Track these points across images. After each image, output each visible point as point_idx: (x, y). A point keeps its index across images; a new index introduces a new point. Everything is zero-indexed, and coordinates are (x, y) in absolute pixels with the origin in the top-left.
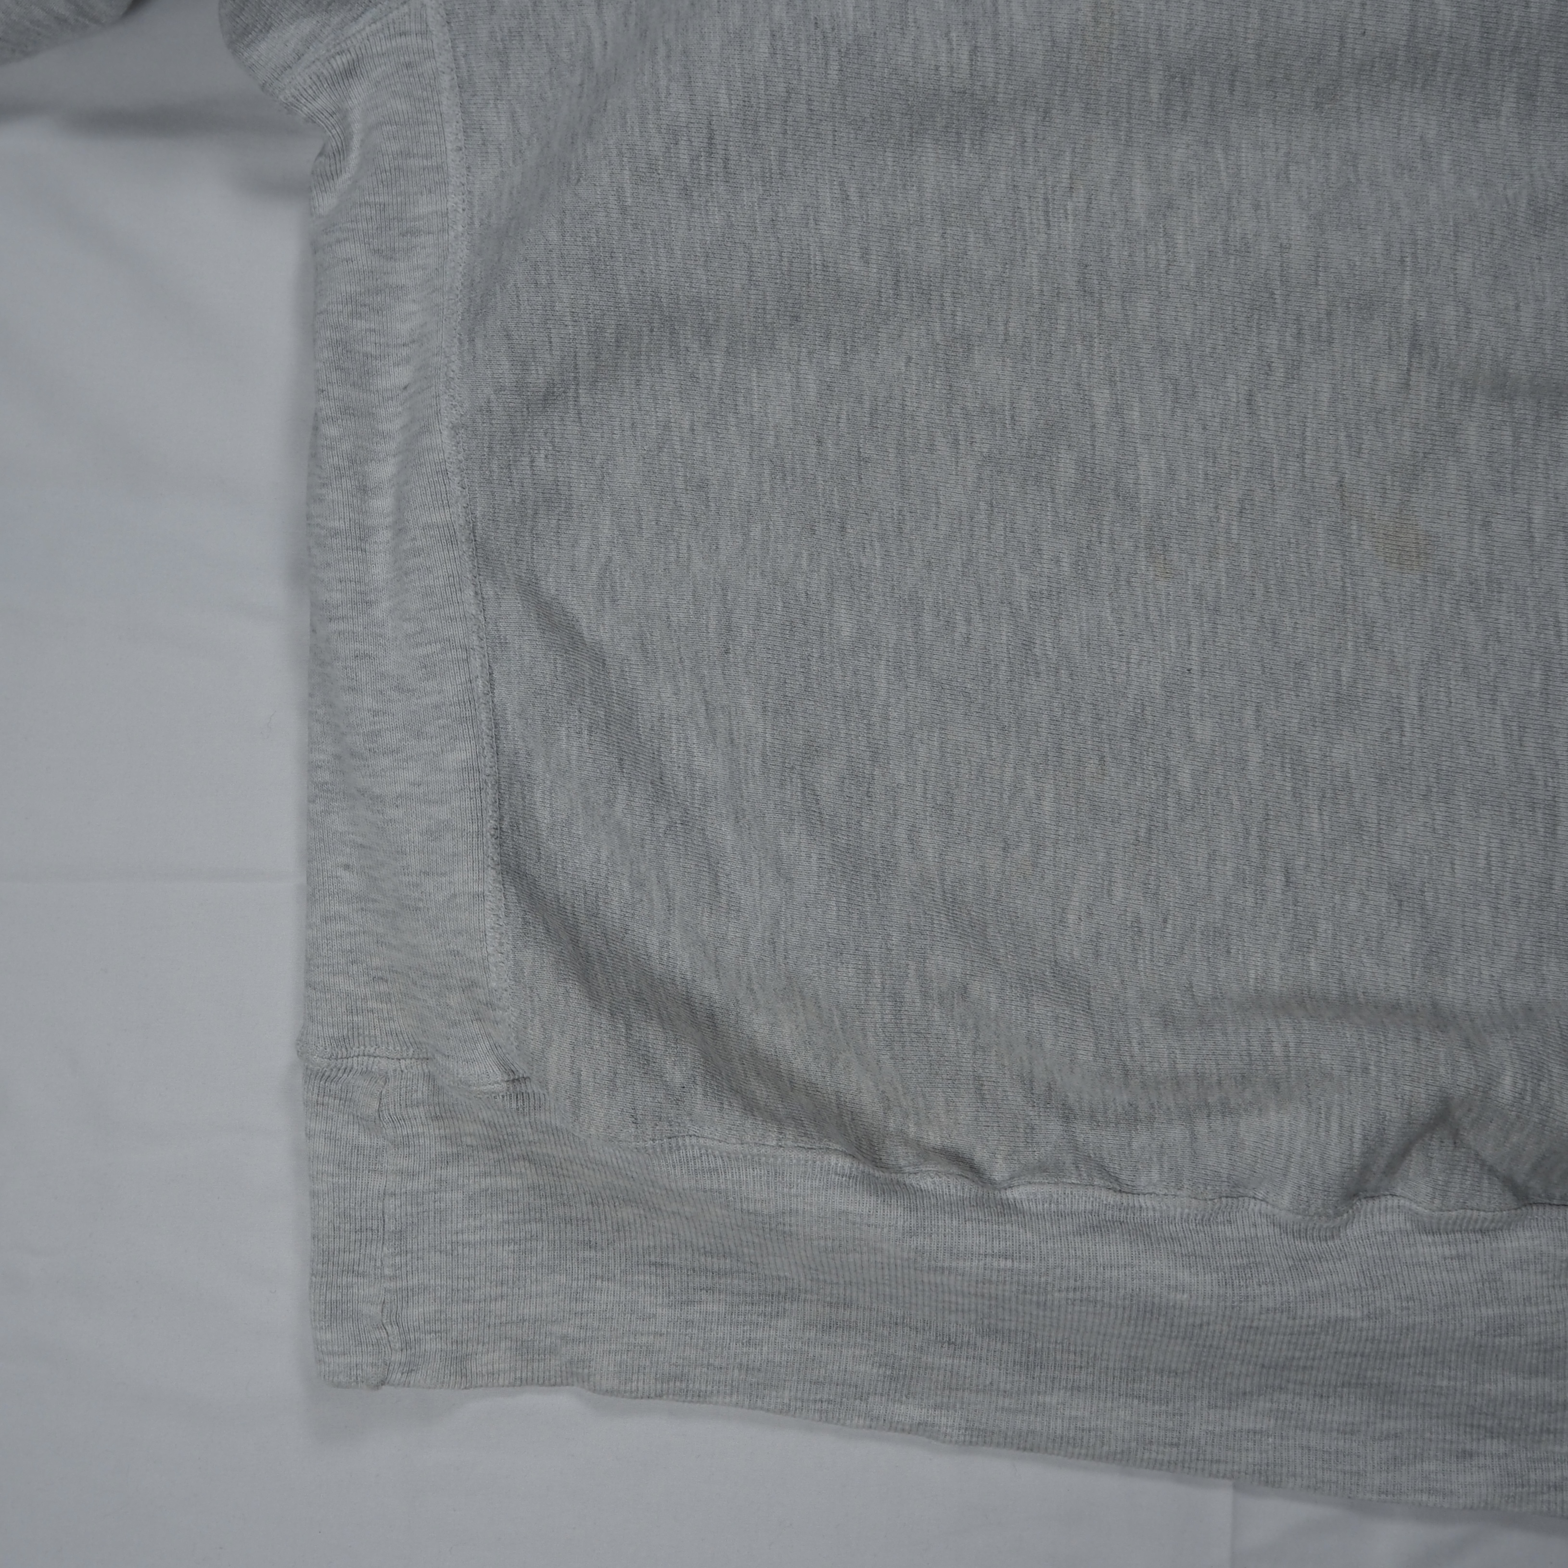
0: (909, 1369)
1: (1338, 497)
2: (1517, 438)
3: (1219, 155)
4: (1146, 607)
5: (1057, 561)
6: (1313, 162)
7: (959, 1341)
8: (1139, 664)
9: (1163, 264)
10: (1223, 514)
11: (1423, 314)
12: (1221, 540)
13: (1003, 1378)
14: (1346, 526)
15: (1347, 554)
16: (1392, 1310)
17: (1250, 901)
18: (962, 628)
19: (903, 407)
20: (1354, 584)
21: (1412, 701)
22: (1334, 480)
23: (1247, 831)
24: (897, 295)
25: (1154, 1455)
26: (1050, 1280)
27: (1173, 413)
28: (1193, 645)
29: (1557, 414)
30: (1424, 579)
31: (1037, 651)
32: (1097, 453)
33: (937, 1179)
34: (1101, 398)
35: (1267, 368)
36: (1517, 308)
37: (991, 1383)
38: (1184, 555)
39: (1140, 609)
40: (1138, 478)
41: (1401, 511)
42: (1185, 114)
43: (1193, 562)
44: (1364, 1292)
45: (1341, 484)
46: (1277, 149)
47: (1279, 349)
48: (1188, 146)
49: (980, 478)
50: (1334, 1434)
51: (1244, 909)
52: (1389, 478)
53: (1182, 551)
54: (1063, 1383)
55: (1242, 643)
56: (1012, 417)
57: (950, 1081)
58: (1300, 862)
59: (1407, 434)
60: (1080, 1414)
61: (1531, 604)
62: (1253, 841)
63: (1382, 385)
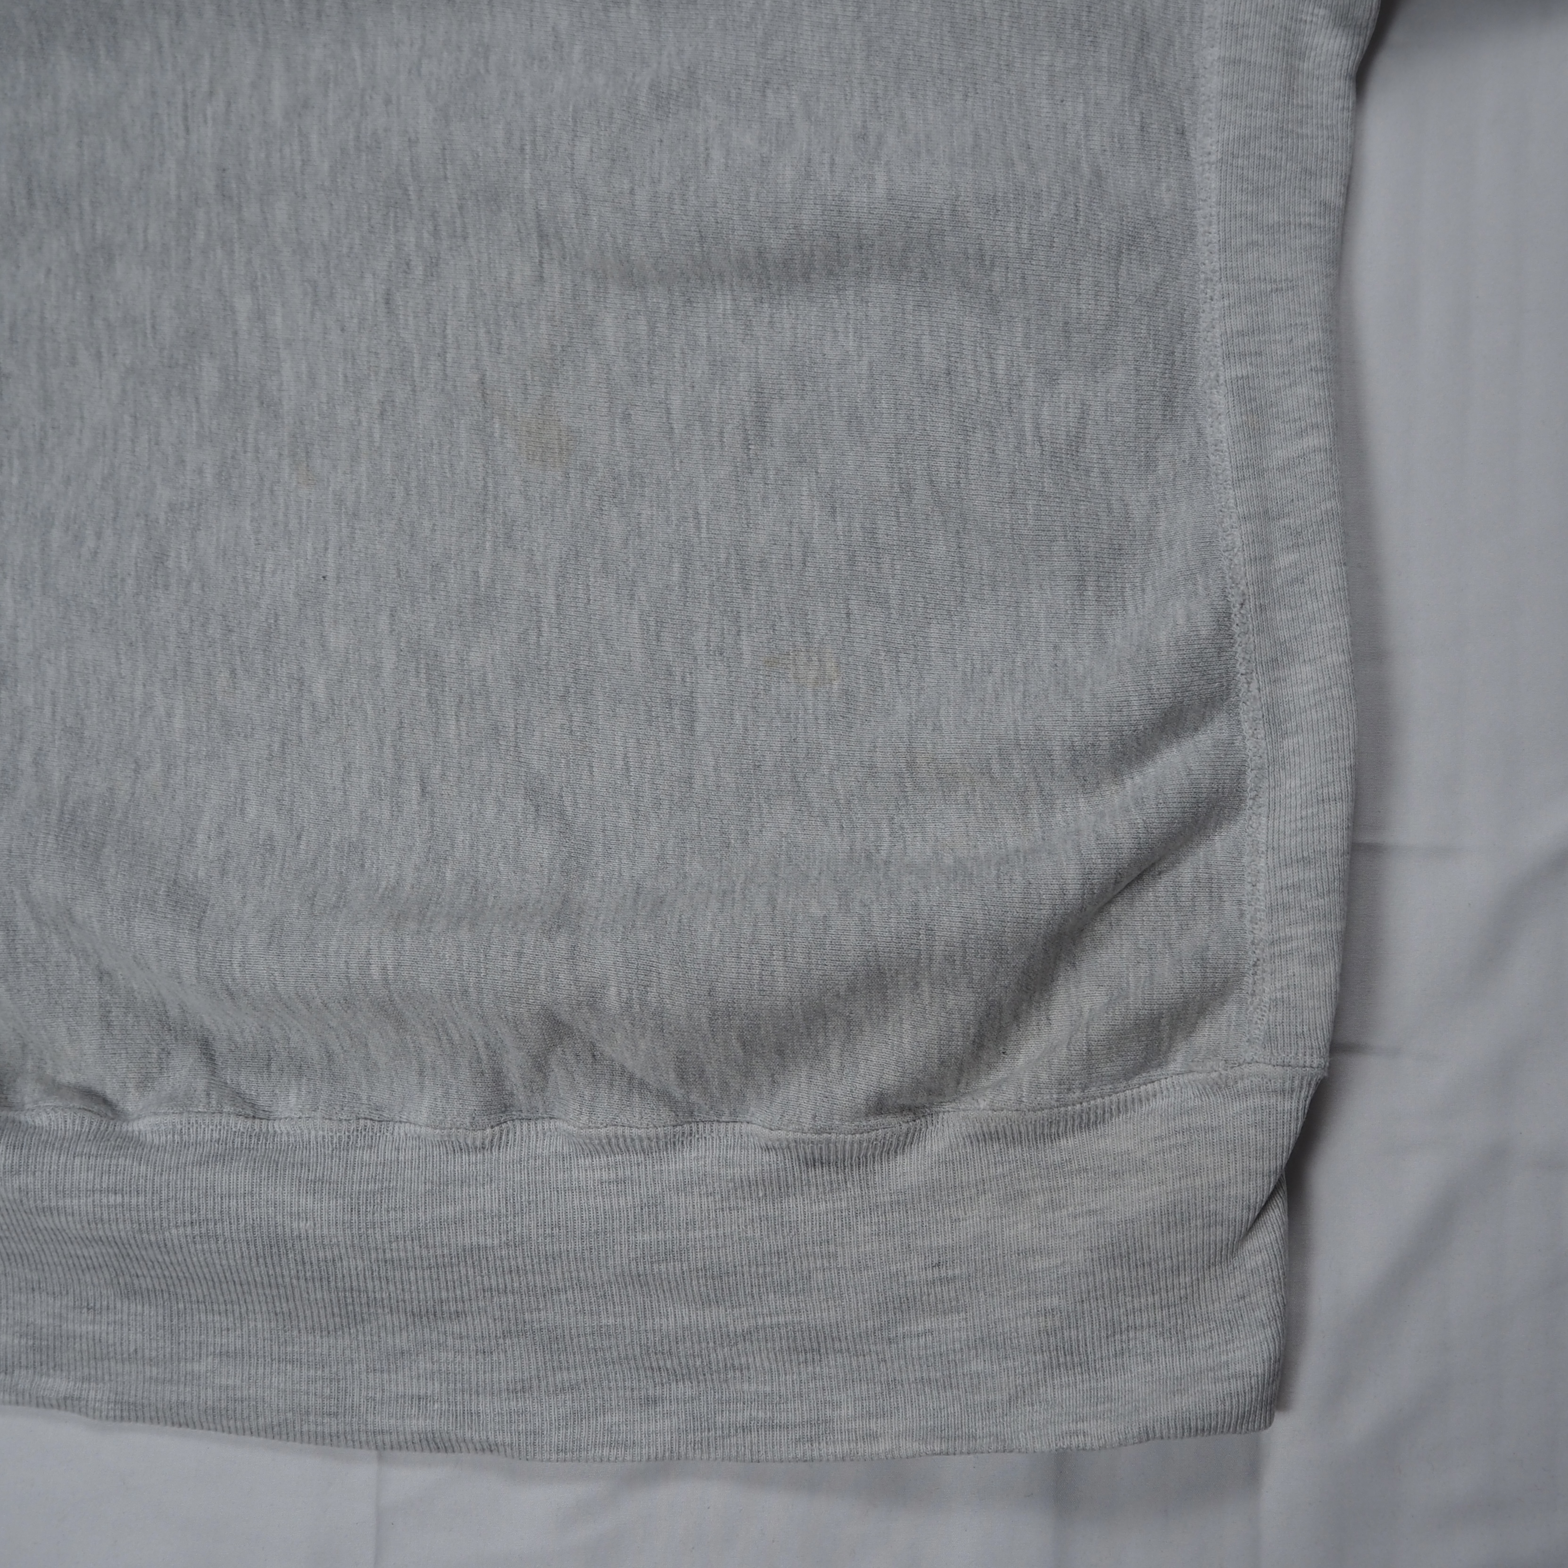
0: (51, 1338)
1: (479, 395)
2: (652, 329)
3: (356, 53)
4: (286, 515)
5: (200, 472)
6: (445, 54)
7: (98, 1306)
8: (274, 573)
9: (298, 164)
10: (364, 417)
11: (544, 204)
12: (364, 444)
13: (147, 1344)
14: (488, 424)
15: (489, 453)
16: (534, 1237)
17: (387, 814)
18: (91, 543)
19: (42, 319)
20: (496, 483)
21: (550, 601)
22: (475, 378)
23: (381, 740)
24: (32, 205)
25: (313, 1427)
26: (164, 1214)
27: (313, 315)
28: (329, 551)
29: (689, 301)
30: (567, 475)
31: (170, 564)
32: (240, 360)
33: (52, 1115)
34: (243, 304)
35: (405, 267)
36: (632, 192)
37: (136, 1351)
38: (326, 461)
39: (281, 517)
40: (281, 384)
41: (543, 407)
42: (319, 14)
43: (335, 467)
44: (503, 1219)
45: (482, 381)
46: (412, 45)
47: (416, 246)
48: (325, 46)
49: (124, 391)
50: (504, 1395)
51: (380, 821)
52: (529, 373)
53: (324, 457)
54: (211, 1349)
55: (378, 547)
56: (153, 327)
57: (71, 1010)
58: (436, 771)
59: (544, 328)
60: (231, 1382)
61: (672, 497)
62: (388, 752)
63: (517, 279)
